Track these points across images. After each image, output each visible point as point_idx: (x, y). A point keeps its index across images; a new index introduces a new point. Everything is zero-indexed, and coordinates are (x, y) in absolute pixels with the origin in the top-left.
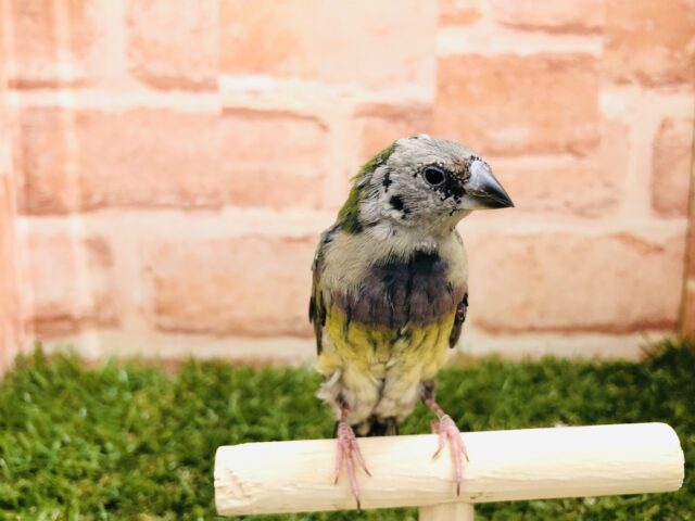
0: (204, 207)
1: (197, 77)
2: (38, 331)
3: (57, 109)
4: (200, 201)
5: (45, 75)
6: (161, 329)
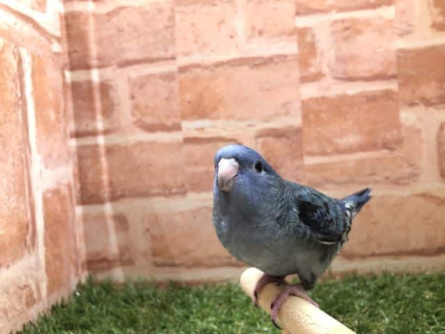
0: (176, 193)
1: (170, 123)
2: (89, 269)
3: (97, 146)
4: (174, 191)
5: (90, 128)
6: (156, 265)
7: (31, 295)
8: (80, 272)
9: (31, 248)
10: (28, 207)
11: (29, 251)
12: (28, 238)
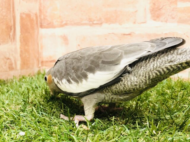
7: (11, 64)
8: (40, 65)
9: (12, 40)
10: (12, 18)
11: (11, 41)
12: (11, 34)
